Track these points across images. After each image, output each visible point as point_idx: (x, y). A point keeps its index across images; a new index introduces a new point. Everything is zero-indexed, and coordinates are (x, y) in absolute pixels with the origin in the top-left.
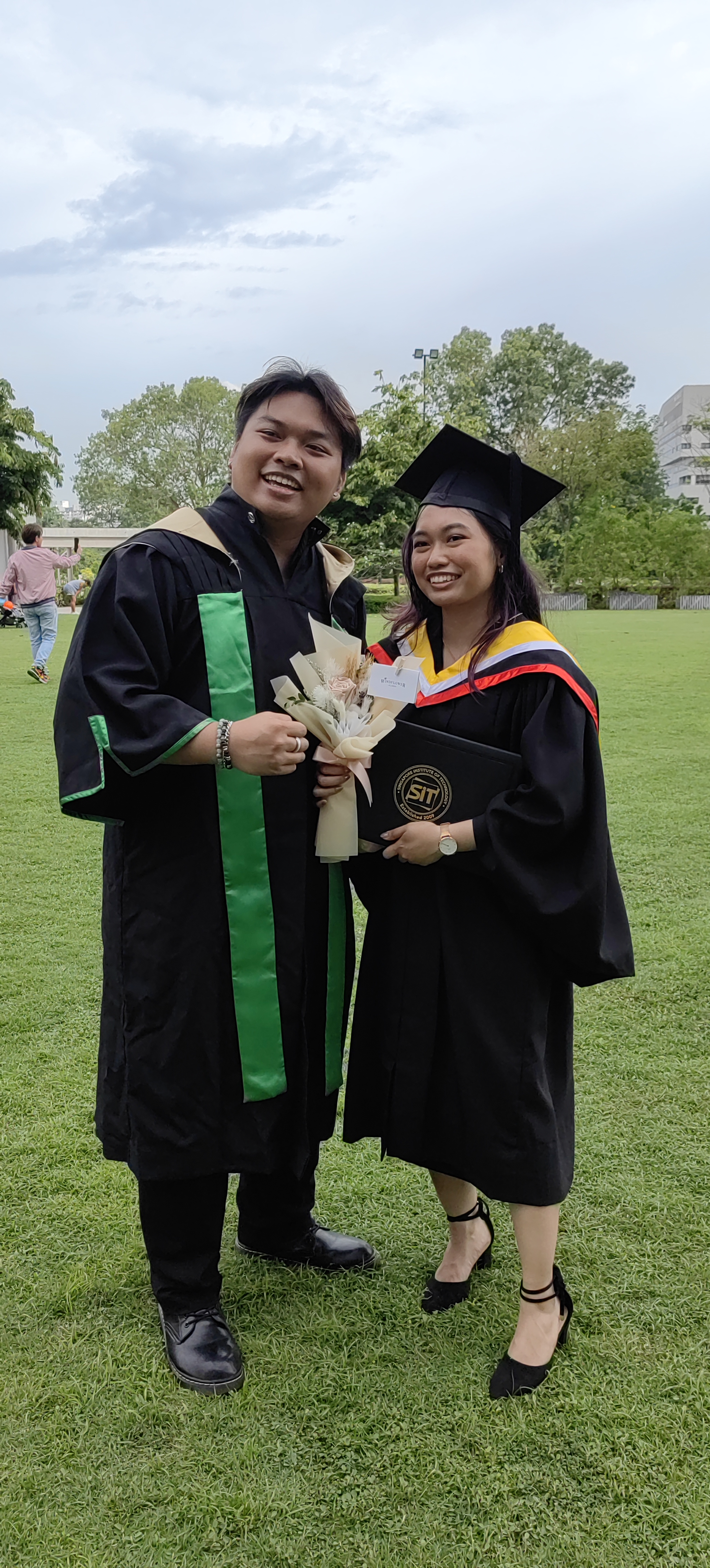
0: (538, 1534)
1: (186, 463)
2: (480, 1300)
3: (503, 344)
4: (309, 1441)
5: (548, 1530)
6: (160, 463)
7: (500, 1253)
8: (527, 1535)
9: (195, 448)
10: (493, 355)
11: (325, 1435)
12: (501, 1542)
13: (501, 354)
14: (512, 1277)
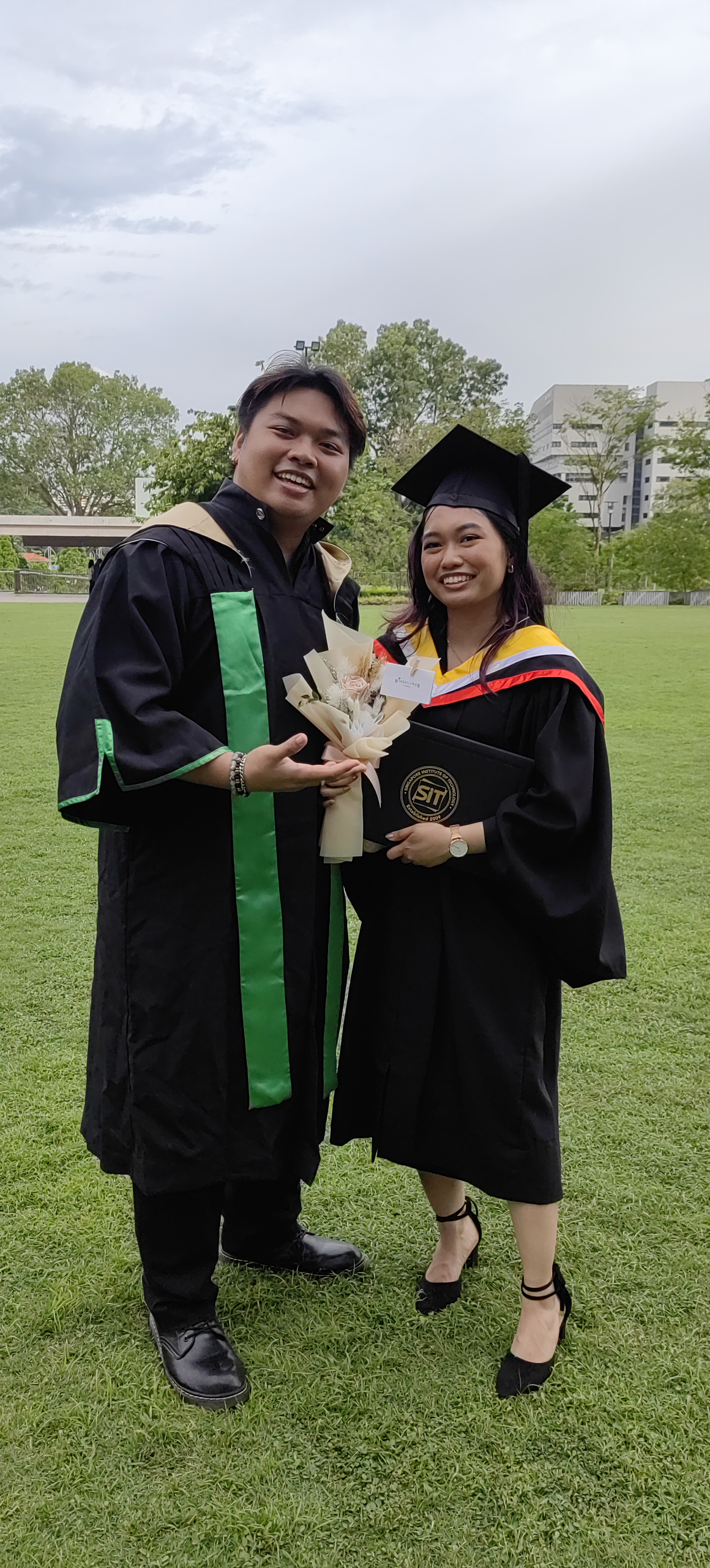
0: (567, 1532)
1: (57, 450)
2: (473, 1300)
3: (378, 338)
4: (325, 1451)
5: (577, 1528)
6: (29, 448)
7: (486, 1251)
8: (557, 1534)
9: (66, 435)
10: (369, 349)
11: (341, 1444)
12: (532, 1542)
13: (376, 348)
14: (500, 1275)
